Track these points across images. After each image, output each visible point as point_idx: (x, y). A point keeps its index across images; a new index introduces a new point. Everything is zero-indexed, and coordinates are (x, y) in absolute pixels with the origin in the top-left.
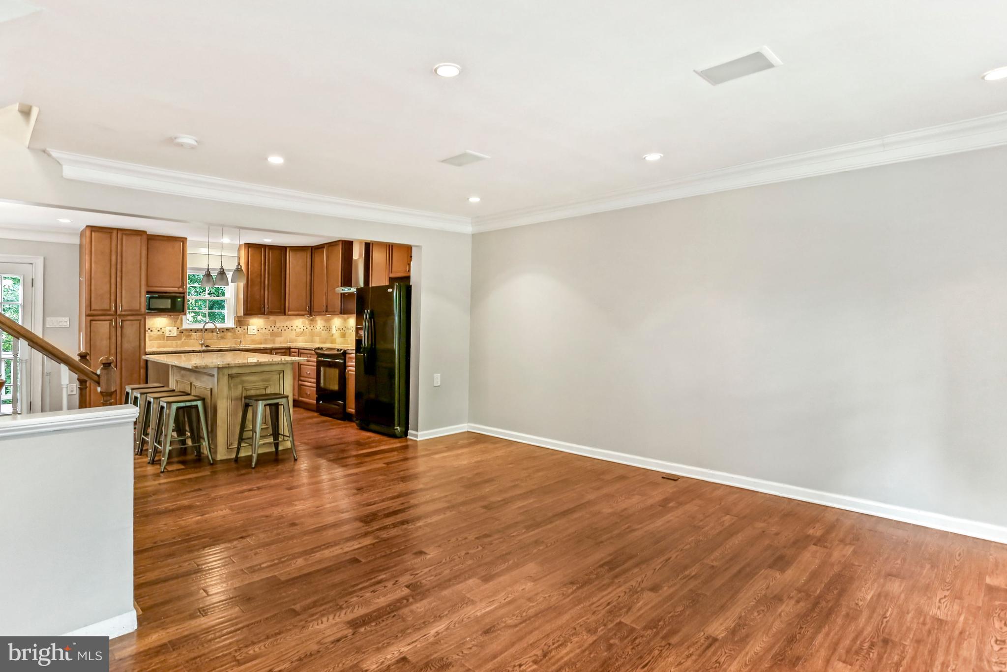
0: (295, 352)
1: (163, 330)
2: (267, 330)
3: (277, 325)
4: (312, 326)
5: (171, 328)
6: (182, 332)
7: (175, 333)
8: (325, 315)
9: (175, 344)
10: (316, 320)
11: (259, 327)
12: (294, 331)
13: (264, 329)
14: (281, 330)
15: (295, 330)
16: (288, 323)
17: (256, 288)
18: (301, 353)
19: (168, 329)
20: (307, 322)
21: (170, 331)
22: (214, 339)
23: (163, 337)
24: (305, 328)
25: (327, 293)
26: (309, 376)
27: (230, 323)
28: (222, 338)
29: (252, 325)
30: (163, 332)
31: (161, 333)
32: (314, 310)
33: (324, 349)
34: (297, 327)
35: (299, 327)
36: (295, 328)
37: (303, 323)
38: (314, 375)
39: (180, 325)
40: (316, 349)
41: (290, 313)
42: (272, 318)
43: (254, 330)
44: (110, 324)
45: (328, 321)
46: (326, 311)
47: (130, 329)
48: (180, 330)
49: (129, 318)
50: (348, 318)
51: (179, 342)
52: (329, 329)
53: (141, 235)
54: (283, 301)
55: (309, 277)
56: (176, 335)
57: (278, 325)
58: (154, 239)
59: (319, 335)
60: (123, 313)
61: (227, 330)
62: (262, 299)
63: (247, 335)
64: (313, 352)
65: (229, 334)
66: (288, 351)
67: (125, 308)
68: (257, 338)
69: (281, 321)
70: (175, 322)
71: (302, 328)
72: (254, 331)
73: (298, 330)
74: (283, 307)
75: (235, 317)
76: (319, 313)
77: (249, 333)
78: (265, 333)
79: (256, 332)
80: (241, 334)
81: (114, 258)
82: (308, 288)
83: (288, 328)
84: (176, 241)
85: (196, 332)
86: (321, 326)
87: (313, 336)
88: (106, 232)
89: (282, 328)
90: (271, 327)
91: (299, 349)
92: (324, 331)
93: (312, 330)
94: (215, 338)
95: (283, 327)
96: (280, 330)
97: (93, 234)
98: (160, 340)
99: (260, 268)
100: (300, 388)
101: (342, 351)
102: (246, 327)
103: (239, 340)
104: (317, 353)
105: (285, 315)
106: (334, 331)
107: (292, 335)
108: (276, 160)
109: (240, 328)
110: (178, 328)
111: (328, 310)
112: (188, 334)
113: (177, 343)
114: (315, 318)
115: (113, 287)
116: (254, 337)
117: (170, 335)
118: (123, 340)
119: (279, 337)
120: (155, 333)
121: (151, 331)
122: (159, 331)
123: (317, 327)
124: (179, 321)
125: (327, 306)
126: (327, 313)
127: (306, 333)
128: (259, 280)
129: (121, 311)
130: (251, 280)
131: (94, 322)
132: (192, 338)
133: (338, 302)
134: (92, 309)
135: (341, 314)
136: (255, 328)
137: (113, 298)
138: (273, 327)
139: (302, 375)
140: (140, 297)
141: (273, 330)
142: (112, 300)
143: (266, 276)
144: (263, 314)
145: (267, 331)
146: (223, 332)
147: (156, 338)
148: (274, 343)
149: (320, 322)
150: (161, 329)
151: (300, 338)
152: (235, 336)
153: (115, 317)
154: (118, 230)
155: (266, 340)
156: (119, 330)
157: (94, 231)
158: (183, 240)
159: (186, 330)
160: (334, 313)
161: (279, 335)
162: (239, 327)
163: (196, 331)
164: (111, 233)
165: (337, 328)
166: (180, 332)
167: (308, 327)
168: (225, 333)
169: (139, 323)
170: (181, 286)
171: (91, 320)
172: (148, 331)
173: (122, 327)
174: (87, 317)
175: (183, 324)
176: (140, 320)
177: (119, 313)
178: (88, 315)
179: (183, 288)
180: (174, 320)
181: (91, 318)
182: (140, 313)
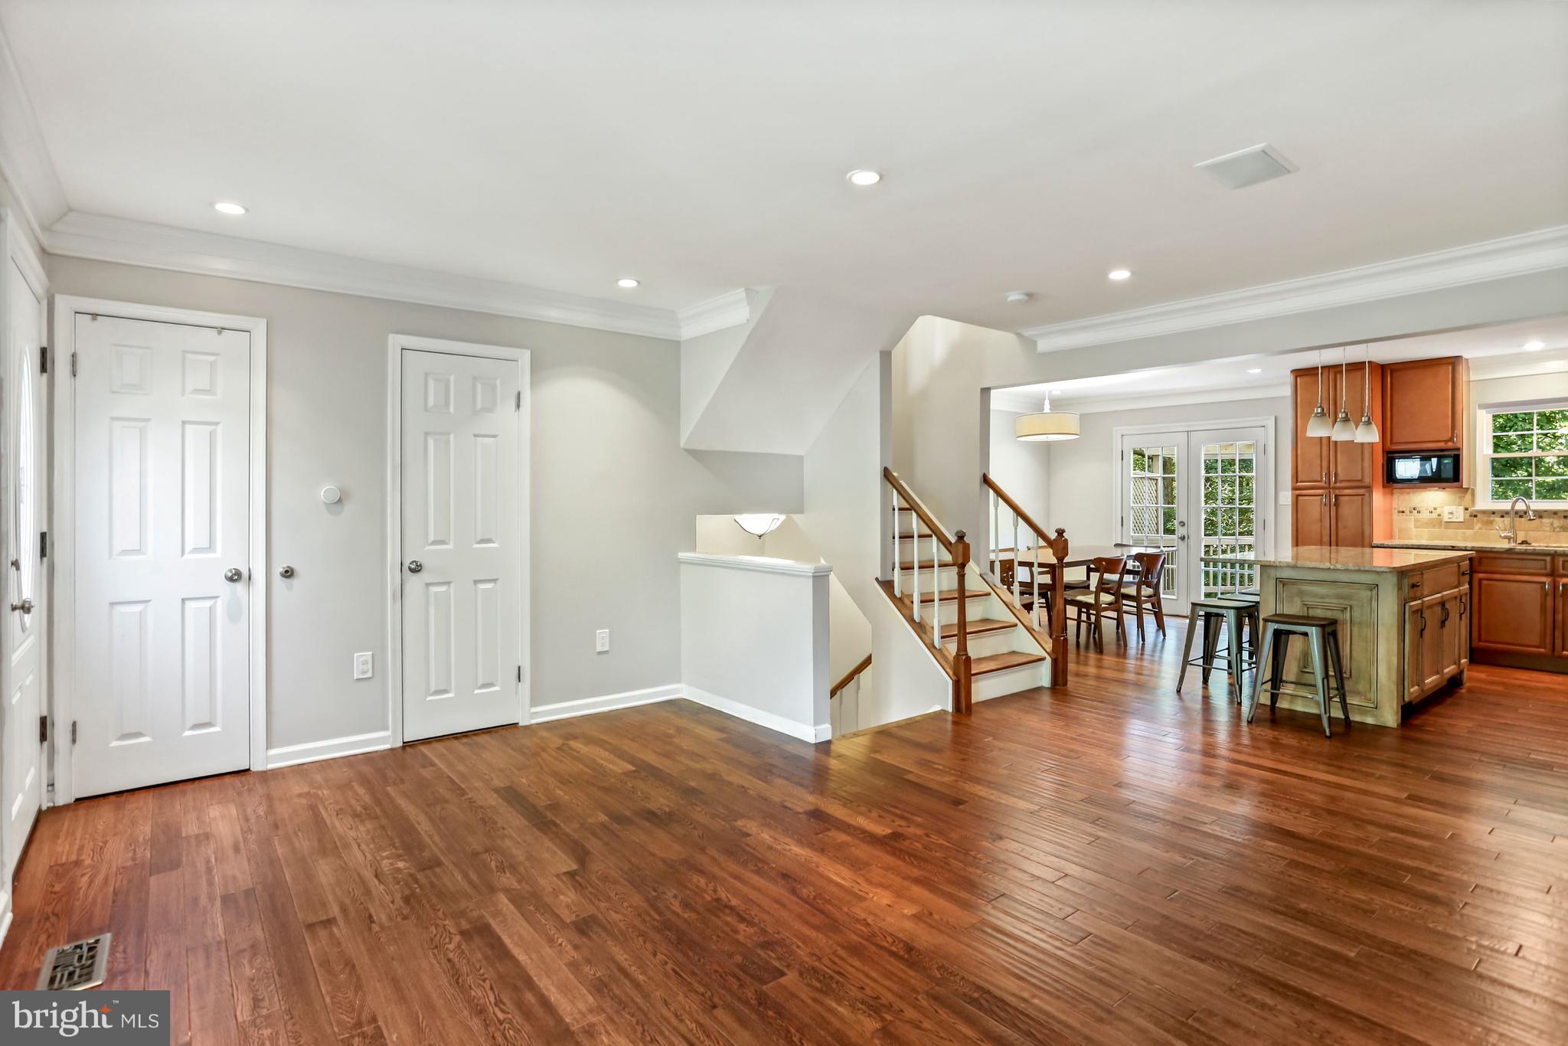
1: (1439, 511)
5: (1453, 508)
6: (1476, 516)
7: (1460, 515)
9: (1462, 535)
19: (1447, 509)
21: (1452, 513)
23: (1439, 522)
30: (1439, 515)
31: (1435, 515)
39: (1470, 502)
44: (1321, 500)
47: (1349, 508)
48: (1471, 512)
49: (1347, 492)
51: (1469, 532)
53: (1361, 369)
56: (1462, 520)
58: (1399, 370)
60: (1338, 485)
67: (1341, 478)
70: (1460, 497)
84: (1438, 365)
85: (1499, 516)
97: (1298, 379)
98: (1434, 526)
108: (1120, 275)
110: (1466, 509)
112: (1485, 519)
113: (1464, 533)
115: (1325, 448)
117: (1452, 520)
118: (1339, 524)
120: (1425, 515)
121: (1419, 512)
122: (1431, 512)
124: (1469, 497)
129: (1335, 482)
131: (1300, 498)
132: (1495, 526)
134: (1299, 480)
137: (1325, 464)
140: (1362, 460)
142: (1323, 470)
147: (1426, 523)
150: (1435, 509)
153: (1327, 491)
154: (1331, 367)
156: (1333, 508)
157: (1299, 376)
158: (1453, 362)
159: (1483, 512)
163: (1501, 514)
166: (1471, 516)
169: (1362, 499)
170: (1451, 440)
171: (1298, 496)
172: (1411, 512)
173: (1337, 504)
174: (1294, 492)
175: (1473, 501)
176: (1364, 495)
177: (1332, 485)
178: (1294, 489)
179: (1454, 442)
180: (1459, 495)
181: (1298, 492)
182: (1363, 484)
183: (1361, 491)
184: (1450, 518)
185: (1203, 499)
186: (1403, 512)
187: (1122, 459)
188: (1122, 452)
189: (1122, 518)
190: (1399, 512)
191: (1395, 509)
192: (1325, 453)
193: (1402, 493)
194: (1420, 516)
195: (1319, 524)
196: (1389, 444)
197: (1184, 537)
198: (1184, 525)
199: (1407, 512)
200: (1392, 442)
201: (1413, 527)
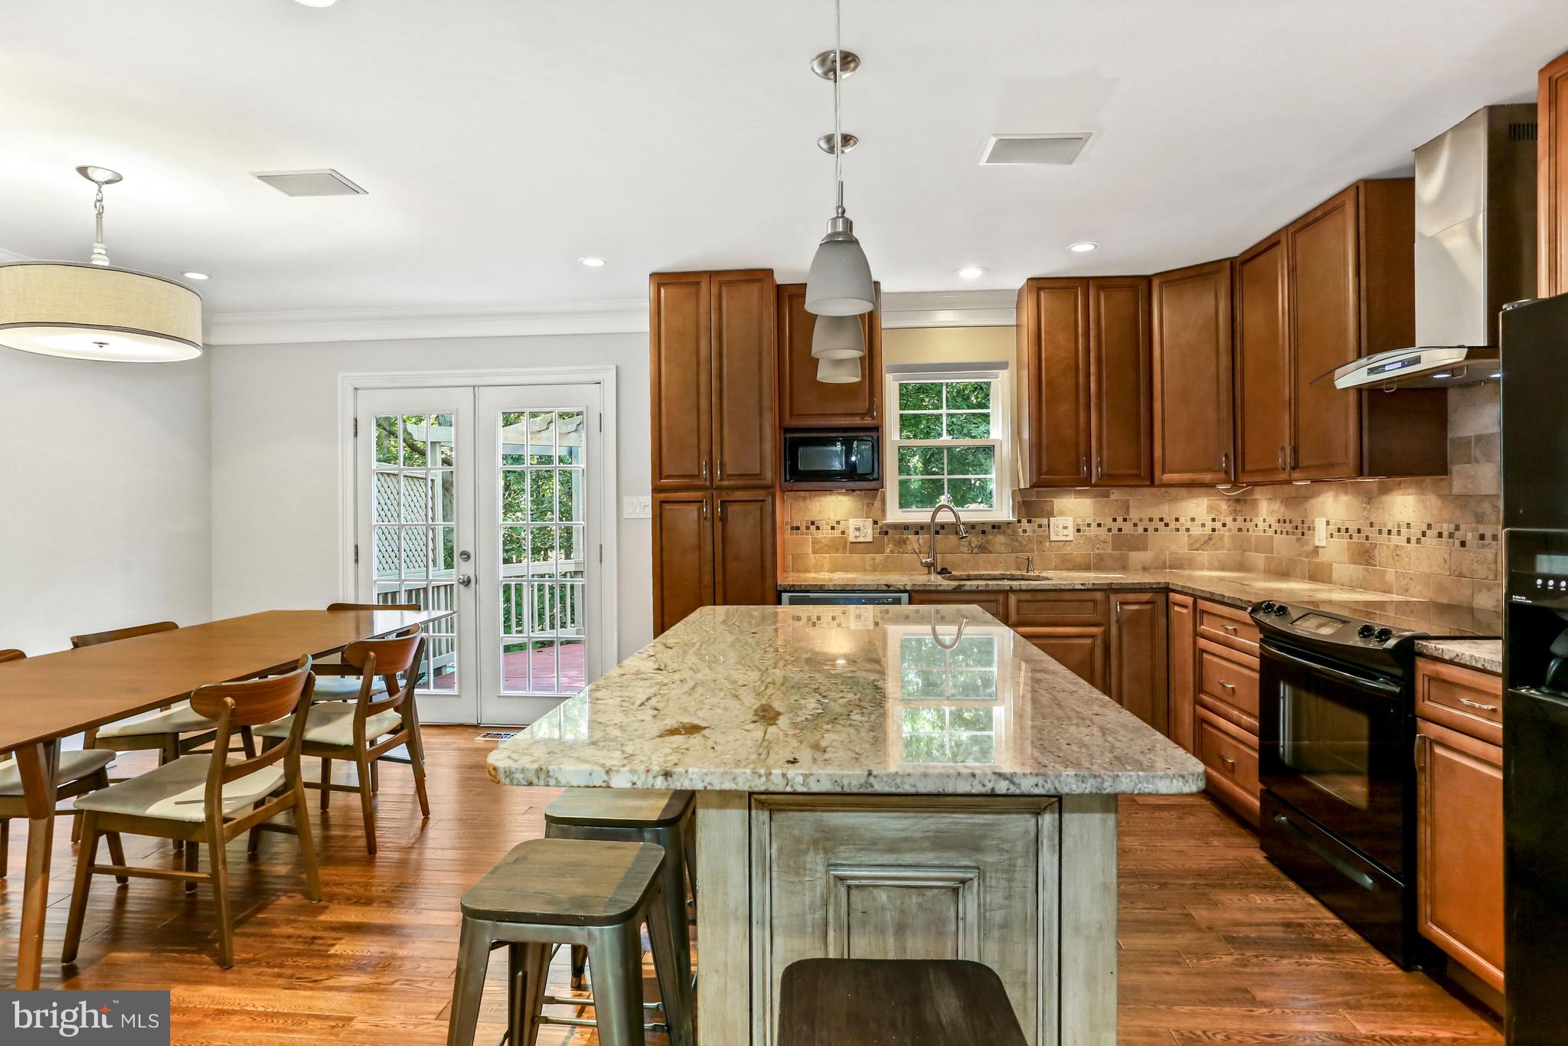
0: (1185, 607)
1: (841, 527)
2: (1104, 529)
3: (1131, 515)
4: (1240, 519)
5: (859, 521)
6: (886, 533)
7: (868, 534)
8: (1289, 482)
9: (871, 562)
10: (1254, 503)
11: (1079, 521)
12: (1182, 531)
13: (1094, 525)
14: (1146, 530)
15: (1188, 530)
16: (1164, 510)
17: (1065, 408)
18: (1203, 612)
19: (853, 523)
20: (1224, 506)
21: (858, 529)
22: (961, 552)
23: (843, 544)
24: (1218, 525)
25: (1295, 402)
26: (1230, 700)
27: (1002, 511)
28: (983, 549)
29: (1062, 513)
30: (843, 533)
31: (837, 533)
32: (1248, 467)
33: (1295, 615)
34: (1193, 520)
35: (1198, 522)
36: (1189, 524)
37: (1211, 509)
38: (1251, 697)
39: (880, 512)
40: (1256, 608)
41: (1167, 477)
42: (1116, 495)
43: (1065, 528)
44: (700, 510)
45: (1297, 501)
46: (1293, 468)
47: (742, 525)
48: (881, 528)
49: (739, 495)
50: (1384, 490)
51: (879, 557)
52: (1301, 529)
53: (759, 280)
54: (1144, 441)
55: (1225, 359)
56: (871, 540)
57: (1134, 515)
59: (1266, 546)
60: (726, 483)
61: (994, 527)
62: (1082, 437)
63: (1047, 544)
64: (1245, 616)
65: (1000, 539)
66: (1161, 598)
67: (729, 470)
68: (1078, 551)
69: (1143, 507)
70: (867, 505)
71: (1210, 524)
72: (1066, 532)
73: (1196, 531)
74: (1144, 461)
75: (1013, 492)
76: (1269, 477)
77: (1053, 538)
78: (1096, 536)
79: (1071, 534)
80: (1030, 540)
81: (704, 344)
82: (1225, 397)
83: (1167, 525)
85: (917, 533)
86: (1272, 520)
87: (1244, 551)
88: (688, 284)
89: (1146, 523)
90: (1115, 520)
91: (1195, 598)
92: (1284, 535)
93: (1240, 530)
94: (965, 549)
95: (1151, 520)
96: (1140, 530)
97: (662, 291)
98: (837, 550)
99: (1072, 347)
100: (1202, 729)
101: (1391, 643)
102: (1044, 521)
103: (1024, 555)
104: (1262, 627)
105: (1152, 484)
106: (1320, 536)
107: (1179, 545)
109: (1029, 521)
110: (875, 522)
111: (1303, 462)
112: (897, 537)
113: (874, 559)
114: (1251, 492)
115: (704, 417)
116: (1068, 549)
117: (859, 540)
118: (728, 552)
119: (1137, 549)
120: (825, 534)
121: (818, 528)
122: (833, 528)
123: (1259, 521)
124: (877, 504)
125: (1295, 450)
126: (1295, 475)
127: (1221, 538)
128: (1070, 382)
129: (721, 480)
130: (1050, 383)
131: (667, 507)
132: (910, 548)
133: (1345, 430)
134: (664, 474)
135: (1361, 474)
136: (1069, 521)
137: (704, 445)
138: (1120, 519)
139: (1208, 687)
140: (761, 440)
141: (1120, 530)
142: (702, 452)
143: (1093, 369)
144: (1086, 482)
145: (1102, 532)
146: (984, 532)
147: (827, 546)
148: (1124, 568)
149: (1267, 510)
150: (838, 523)
151: (1204, 556)
152: (1016, 545)
153: (708, 493)
154: (711, 274)
155: (1100, 558)
156: (719, 525)
157: (663, 284)
159: (895, 526)
160: (1324, 474)
161: (1139, 543)
162: (1024, 521)
163: (919, 529)
164: (698, 283)
165: (1333, 527)
166: (882, 533)
167: (1229, 520)
168: (990, 537)
169: (762, 508)
170: (869, 412)
171: (662, 502)
172: (808, 528)
173: (724, 519)
174: (656, 495)
175: (883, 510)
176: (764, 501)
177: (717, 482)
178: (656, 490)
179: (873, 418)
180: (866, 501)
181: (662, 496)
182: (763, 482)
183: (760, 494)
184: (856, 537)
185: (501, 511)
186: (798, 528)
187: (356, 435)
188: (356, 420)
189: (356, 547)
190: (792, 528)
191: (787, 523)
192: (704, 426)
193: (796, 499)
194: (819, 535)
195: (697, 553)
196: (787, 417)
197: (469, 581)
198: (469, 557)
199: (803, 528)
200: (791, 415)
201: (810, 550)
